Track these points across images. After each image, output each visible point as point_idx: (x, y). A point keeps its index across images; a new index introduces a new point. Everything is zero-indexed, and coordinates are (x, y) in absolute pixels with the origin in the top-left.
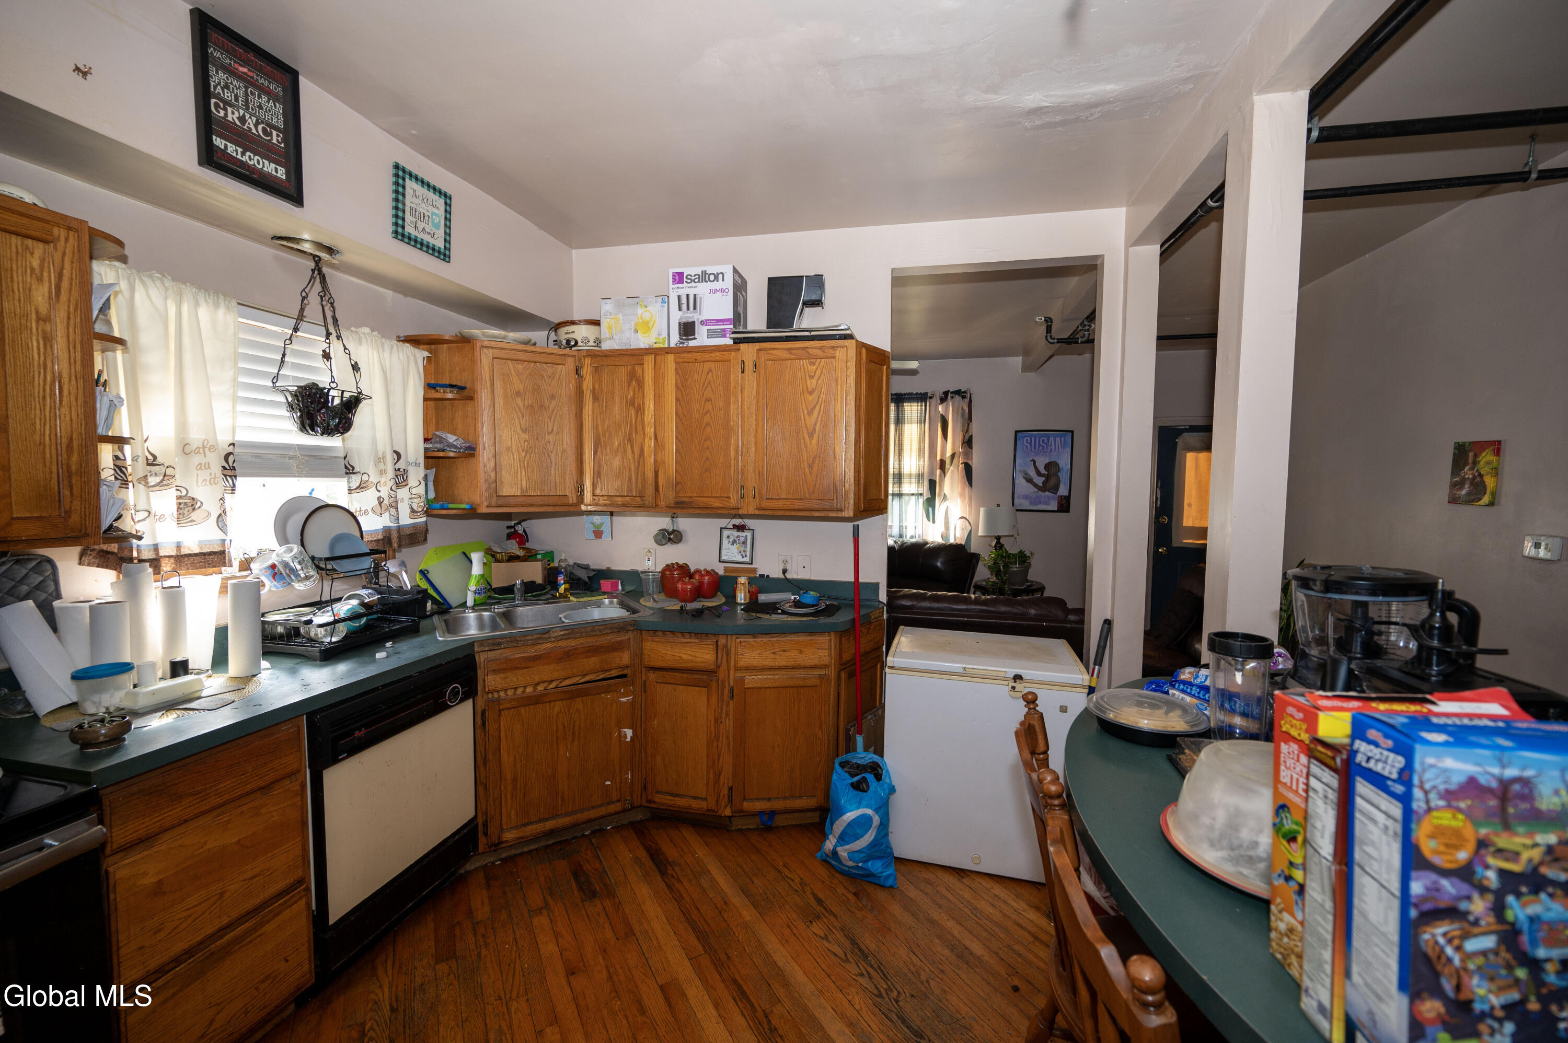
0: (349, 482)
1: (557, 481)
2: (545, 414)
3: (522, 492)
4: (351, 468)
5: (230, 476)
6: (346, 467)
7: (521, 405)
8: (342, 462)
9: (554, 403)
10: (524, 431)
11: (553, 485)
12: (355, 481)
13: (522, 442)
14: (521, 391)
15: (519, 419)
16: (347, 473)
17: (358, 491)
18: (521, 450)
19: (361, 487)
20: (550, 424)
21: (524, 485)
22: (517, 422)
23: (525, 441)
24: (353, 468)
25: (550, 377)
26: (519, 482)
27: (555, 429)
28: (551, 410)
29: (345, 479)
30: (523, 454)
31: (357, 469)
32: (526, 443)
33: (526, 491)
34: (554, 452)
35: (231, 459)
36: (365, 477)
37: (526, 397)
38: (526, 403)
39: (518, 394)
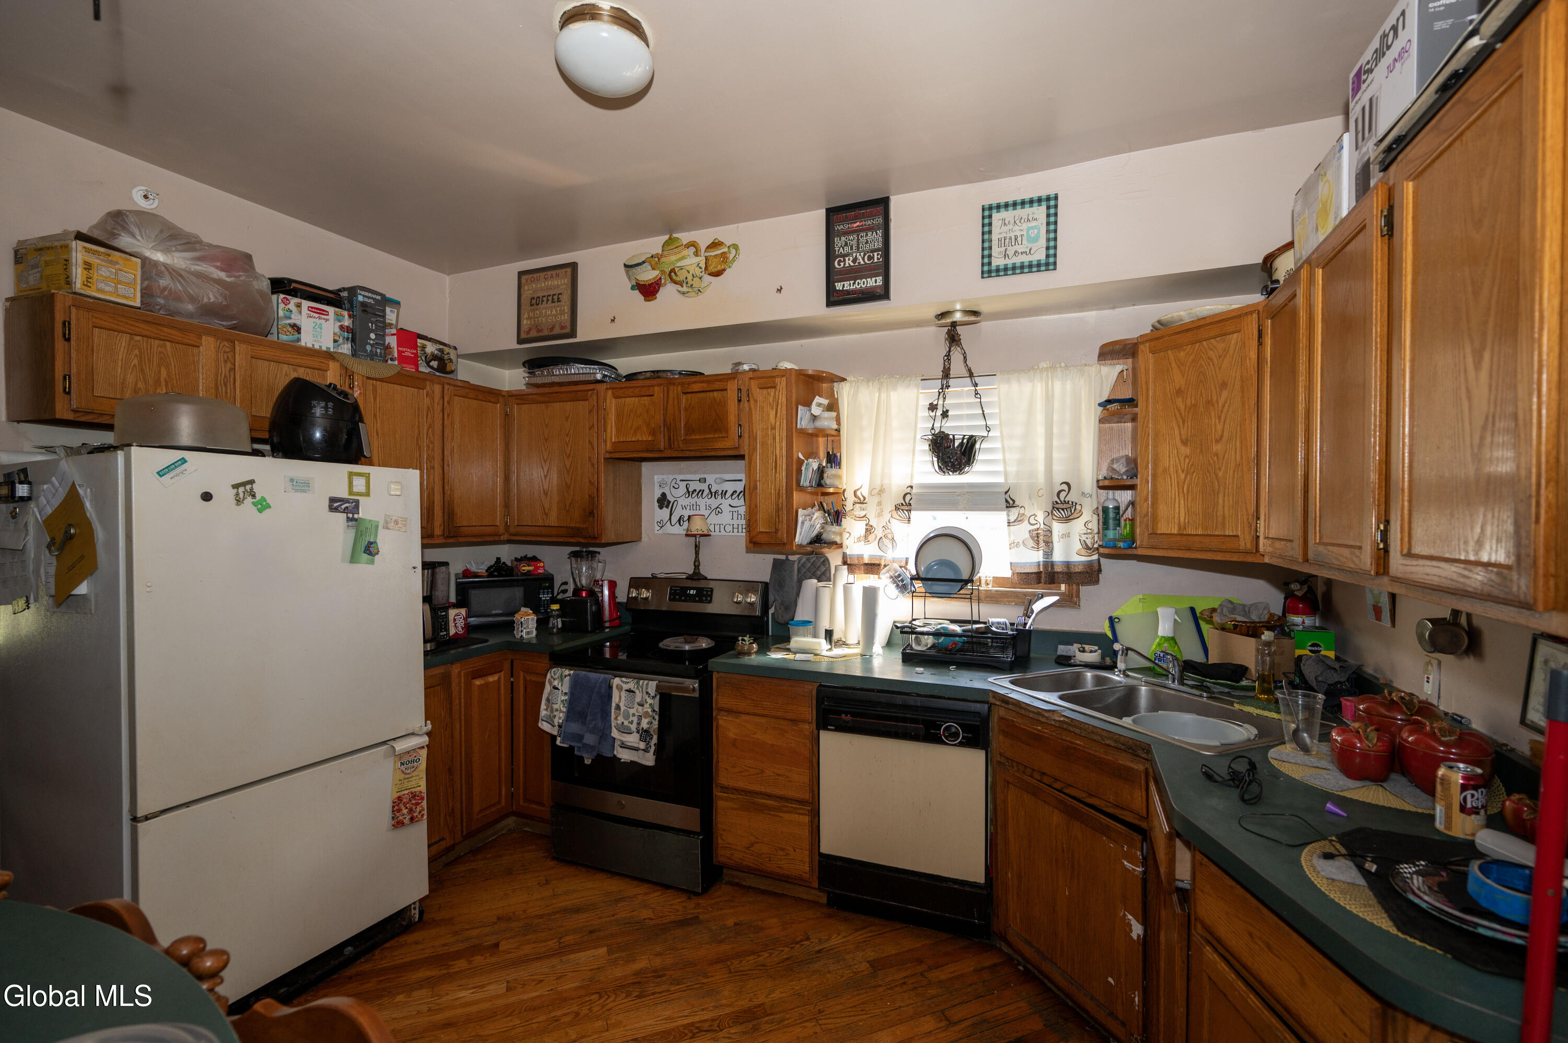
0: (1008, 515)
1: (1227, 512)
2: (1213, 414)
3: (1180, 529)
4: (1011, 502)
5: (907, 510)
6: (1007, 501)
7: (1182, 407)
8: (1003, 496)
9: (1225, 394)
10: (1185, 443)
11: (1220, 519)
12: (1014, 513)
13: (1182, 459)
14: (1183, 389)
15: (1179, 427)
16: (1007, 507)
17: (1016, 523)
18: (1180, 471)
19: (1018, 520)
20: (1219, 427)
21: (1182, 519)
22: (1177, 432)
23: (1186, 456)
24: (1014, 501)
25: (1220, 357)
26: (1177, 516)
27: (1226, 434)
28: (1220, 405)
29: (1005, 513)
30: (1183, 476)
31: (1017, 503)
32: (1187, 460)
33: (1185, 528)
34: (1223, 469)
35: (908, 498)
36: (1022, 511)
37: (1189, 393)
38: (1188, 402)
39: (1179, 392)
